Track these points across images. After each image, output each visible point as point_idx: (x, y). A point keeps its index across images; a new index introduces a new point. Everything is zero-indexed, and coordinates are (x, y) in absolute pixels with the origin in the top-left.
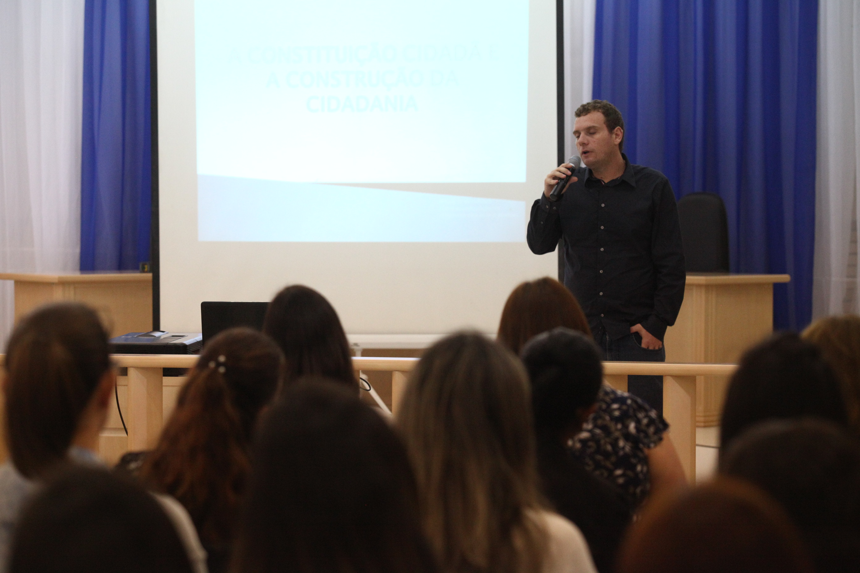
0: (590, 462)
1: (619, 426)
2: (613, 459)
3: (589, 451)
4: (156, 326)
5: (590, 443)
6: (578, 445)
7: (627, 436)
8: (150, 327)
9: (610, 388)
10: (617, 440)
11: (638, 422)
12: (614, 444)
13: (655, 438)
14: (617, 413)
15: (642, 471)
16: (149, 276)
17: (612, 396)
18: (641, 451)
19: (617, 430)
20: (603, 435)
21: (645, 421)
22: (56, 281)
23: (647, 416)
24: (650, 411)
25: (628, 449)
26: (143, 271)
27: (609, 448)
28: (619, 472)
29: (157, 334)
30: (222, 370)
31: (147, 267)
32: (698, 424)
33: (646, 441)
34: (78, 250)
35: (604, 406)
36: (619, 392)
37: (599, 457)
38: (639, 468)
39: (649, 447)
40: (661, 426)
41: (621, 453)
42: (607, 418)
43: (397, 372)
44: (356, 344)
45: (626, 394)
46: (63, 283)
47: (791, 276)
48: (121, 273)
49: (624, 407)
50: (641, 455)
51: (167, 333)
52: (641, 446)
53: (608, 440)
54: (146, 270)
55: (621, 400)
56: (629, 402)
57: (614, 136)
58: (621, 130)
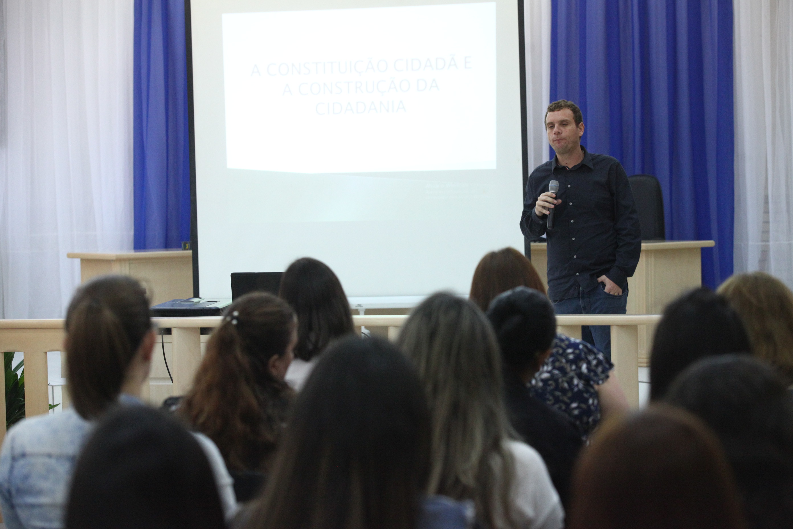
0: (551, 398)
1: (574, 367)
2: (570, 394)
3: (549, 388)
4: (196, 294)
5: (550, 382)
6: (540, 384)
7: (580, 376)
8: (192, 295)
9: (565, 336)
10: (572, 378)
11: (589, 363)
12: (570, 382)
13: (603, 376)
14: (571, 357)
15: (593, 404)
16: (190, 252)
17: (567, 343)
18: (592, 387)
19: (572, 370)
20: (560, 375)
21: (594, 362)
22: (114, 258)
23: (595, 358)
24: (598, 354)
25: (581, 386)
26: (185, 249)
27: (566, 385)
28: (574, 405)
29: (196, 300)
30: (235, 322)
31: (188, 246)
32: (639, 364)
33: (595, 378)
34: (132, 233)
35: (561, 351)
36: (572, 339)
37: (558, 393)
38: (591, 401)
39: (598, 384)
40: (607, 366)
41: (576, 389)
42: (564, 361)
43: (392, 327)
44: (360, 305)
45: (578, 340)
46: (120, 260)
47: (715, 241)
48: (168, 251)
49: (577, 352)
50: (592, 390)
51: (204, 299)
52: (592, 383)
53: (564, 379)
54: (187, 247)
55: (575, 346)
56: (581, 347)
57: (579, 129)
58: (584, 126)
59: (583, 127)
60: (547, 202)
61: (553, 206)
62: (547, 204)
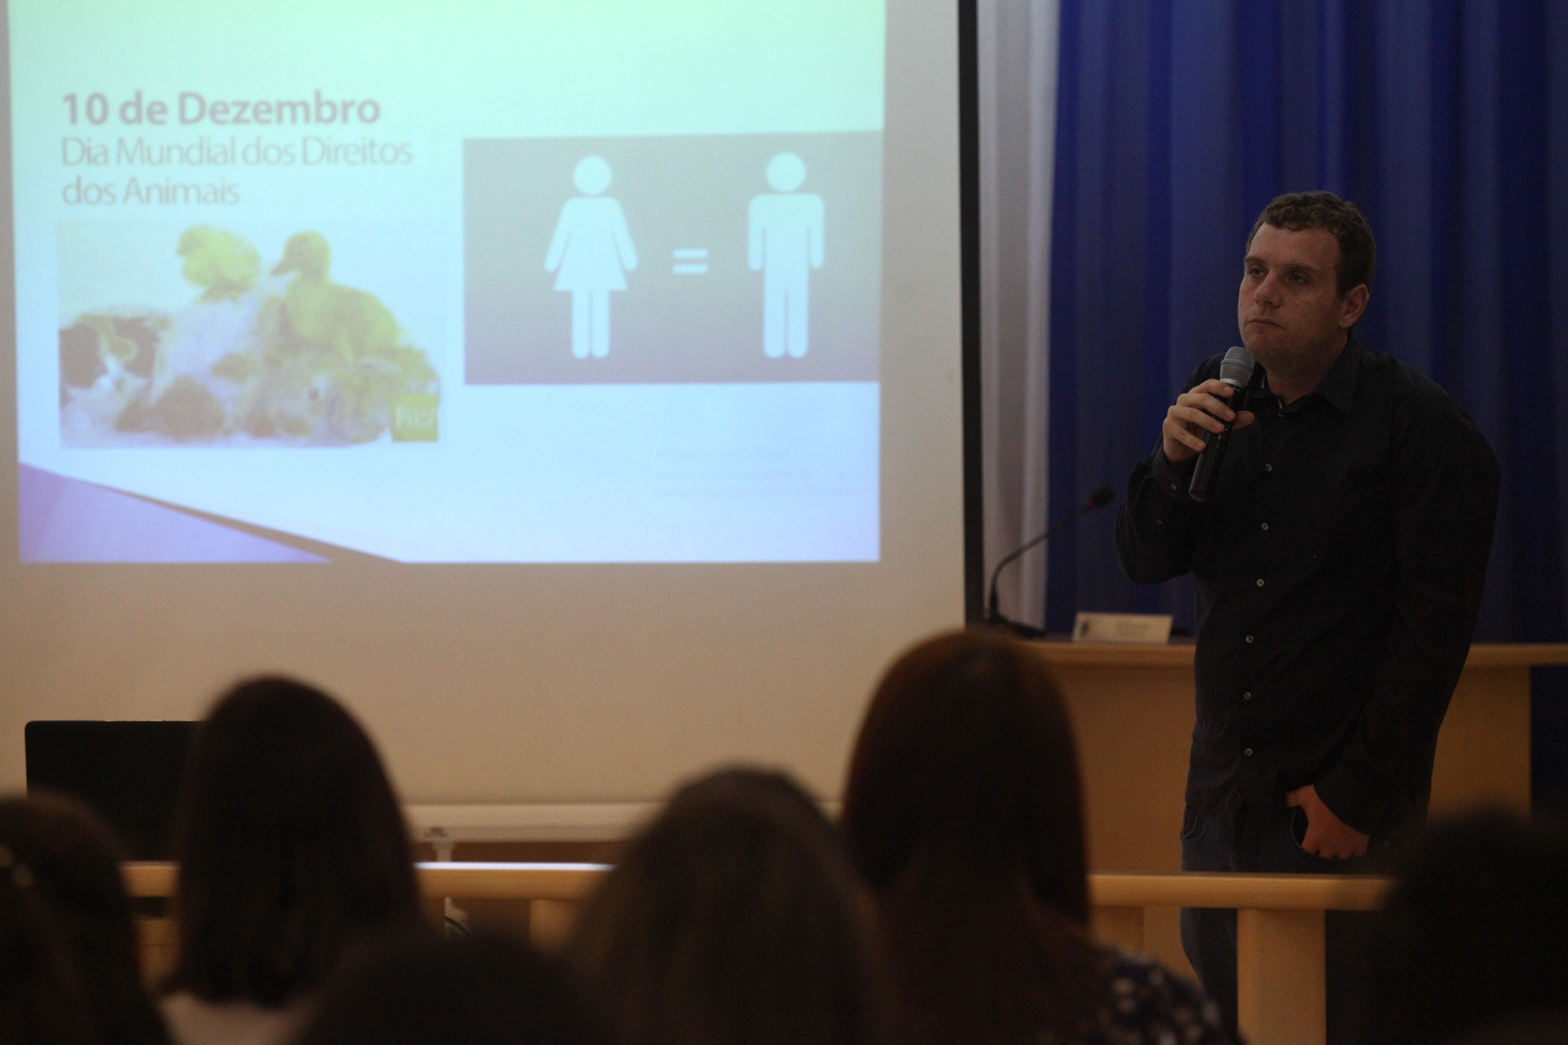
14: (1123, 1005)
43: (541, 902)
44: (437, 831)
57: (1345, 306)
58: (1368, 296)
59: (1364, 299)
60: (1205, 410)
61: (1219, 427)
62: (1201, 418)
